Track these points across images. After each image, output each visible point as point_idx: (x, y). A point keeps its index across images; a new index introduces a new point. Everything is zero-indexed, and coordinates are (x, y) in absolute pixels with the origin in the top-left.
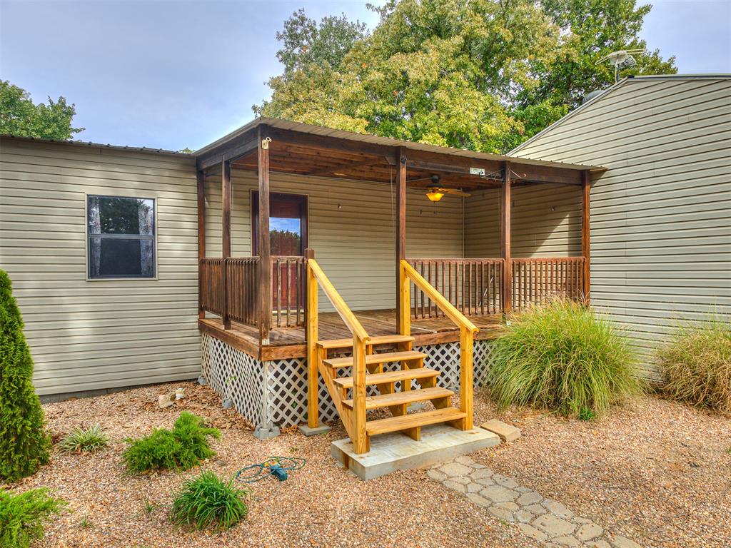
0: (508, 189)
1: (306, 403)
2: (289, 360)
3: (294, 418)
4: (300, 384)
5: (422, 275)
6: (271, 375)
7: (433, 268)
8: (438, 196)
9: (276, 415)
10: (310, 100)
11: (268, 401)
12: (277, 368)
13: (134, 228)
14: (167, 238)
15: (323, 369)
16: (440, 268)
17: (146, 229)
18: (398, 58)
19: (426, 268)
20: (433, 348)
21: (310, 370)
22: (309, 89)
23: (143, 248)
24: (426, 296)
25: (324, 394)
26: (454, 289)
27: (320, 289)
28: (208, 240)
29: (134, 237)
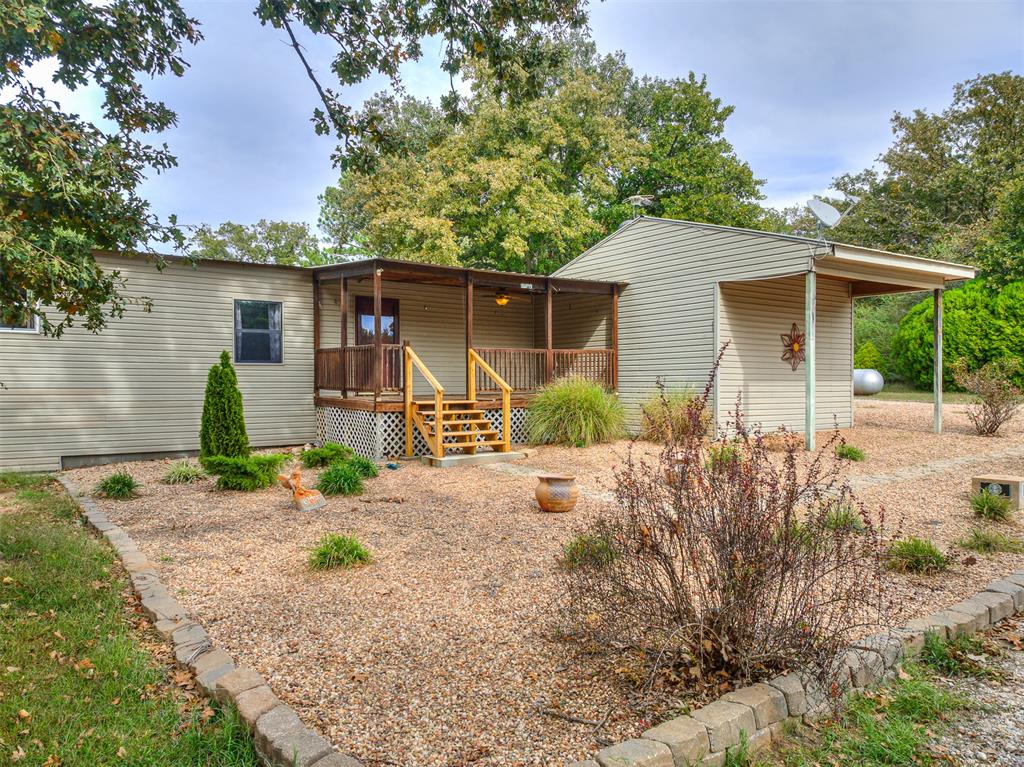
0: (550, 299)
1: (404, 443)
2: (393, 413)
3: (396, 452)
4: (400, 430)
5: (485, 360)
6: (382, 422)
7: (493, 356)
8: (504, 301)
9: (385, 449)
10: (393, 193)
11: (380, 438)
12: (386, 418)
13: (265, 325)
14: (291, 333)
15: (415, 416)
16: (498, 356)
17: (274, 326)
18: (482, 161)
19: (488, 356)
20: (493, 412)
21: (408, 421)
22: (393, 180)
23: (272, 341)
24: (488, 375)
25: (416, 429)
26: (508, 369)
27: (414, 365)
28: (323, 335)
29: (265, 331)
